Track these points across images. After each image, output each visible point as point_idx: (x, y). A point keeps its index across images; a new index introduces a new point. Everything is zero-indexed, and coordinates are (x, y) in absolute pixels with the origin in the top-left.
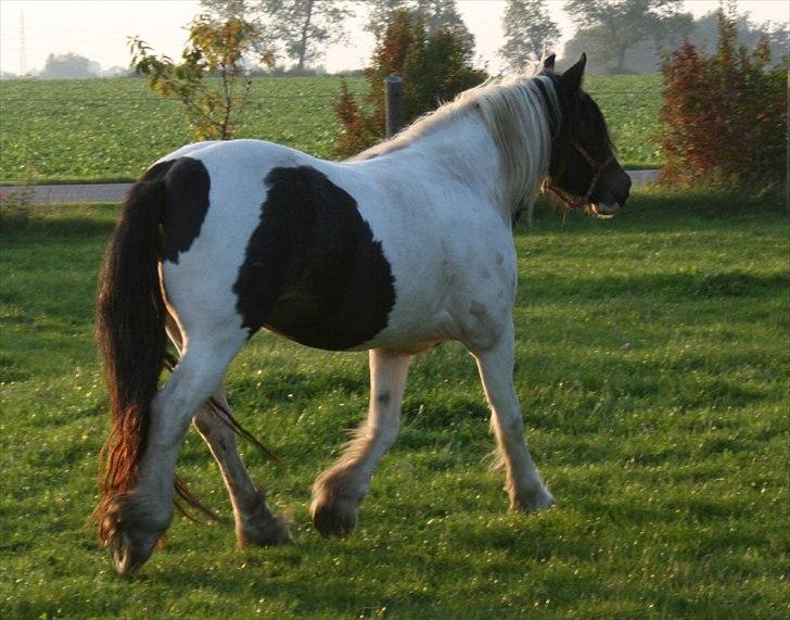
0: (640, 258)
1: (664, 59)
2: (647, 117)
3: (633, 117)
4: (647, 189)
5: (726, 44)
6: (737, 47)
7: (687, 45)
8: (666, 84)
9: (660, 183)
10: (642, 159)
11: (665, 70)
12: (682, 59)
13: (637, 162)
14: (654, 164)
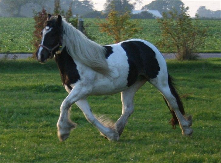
0: (26, 81)
1: (35, 14)
2: (29, 35)
3: (24, 35)
4: (28, 59)
5: (57, 10)
6: (61, 11)
7: (44, 10)
8: (36, 23)
9: (33, 57)
10: (27, 50)
11: (35, 18)
12: (42, 15)
13: (25, 51)
14: (31, 52)
